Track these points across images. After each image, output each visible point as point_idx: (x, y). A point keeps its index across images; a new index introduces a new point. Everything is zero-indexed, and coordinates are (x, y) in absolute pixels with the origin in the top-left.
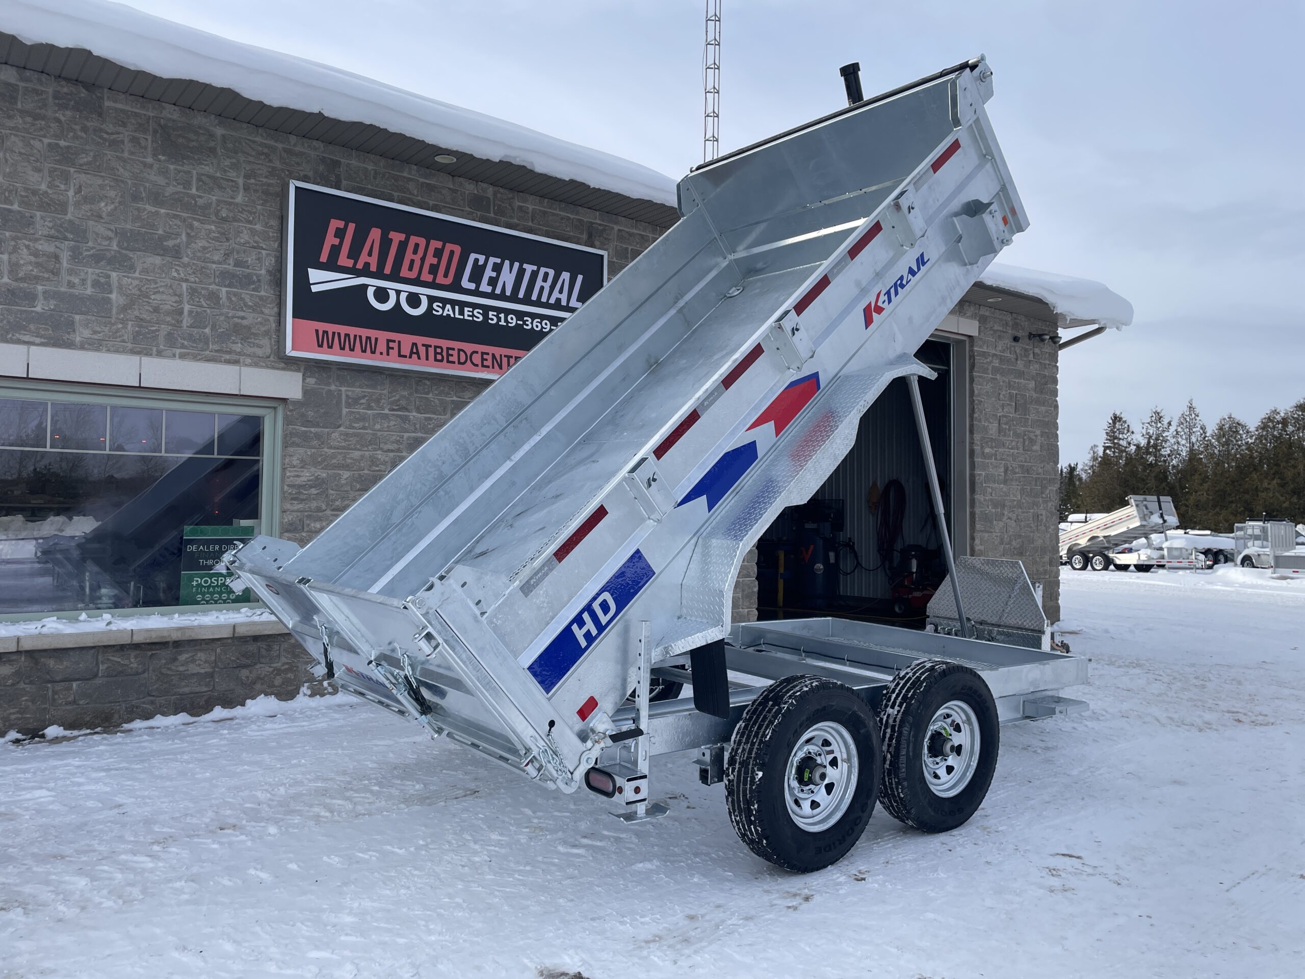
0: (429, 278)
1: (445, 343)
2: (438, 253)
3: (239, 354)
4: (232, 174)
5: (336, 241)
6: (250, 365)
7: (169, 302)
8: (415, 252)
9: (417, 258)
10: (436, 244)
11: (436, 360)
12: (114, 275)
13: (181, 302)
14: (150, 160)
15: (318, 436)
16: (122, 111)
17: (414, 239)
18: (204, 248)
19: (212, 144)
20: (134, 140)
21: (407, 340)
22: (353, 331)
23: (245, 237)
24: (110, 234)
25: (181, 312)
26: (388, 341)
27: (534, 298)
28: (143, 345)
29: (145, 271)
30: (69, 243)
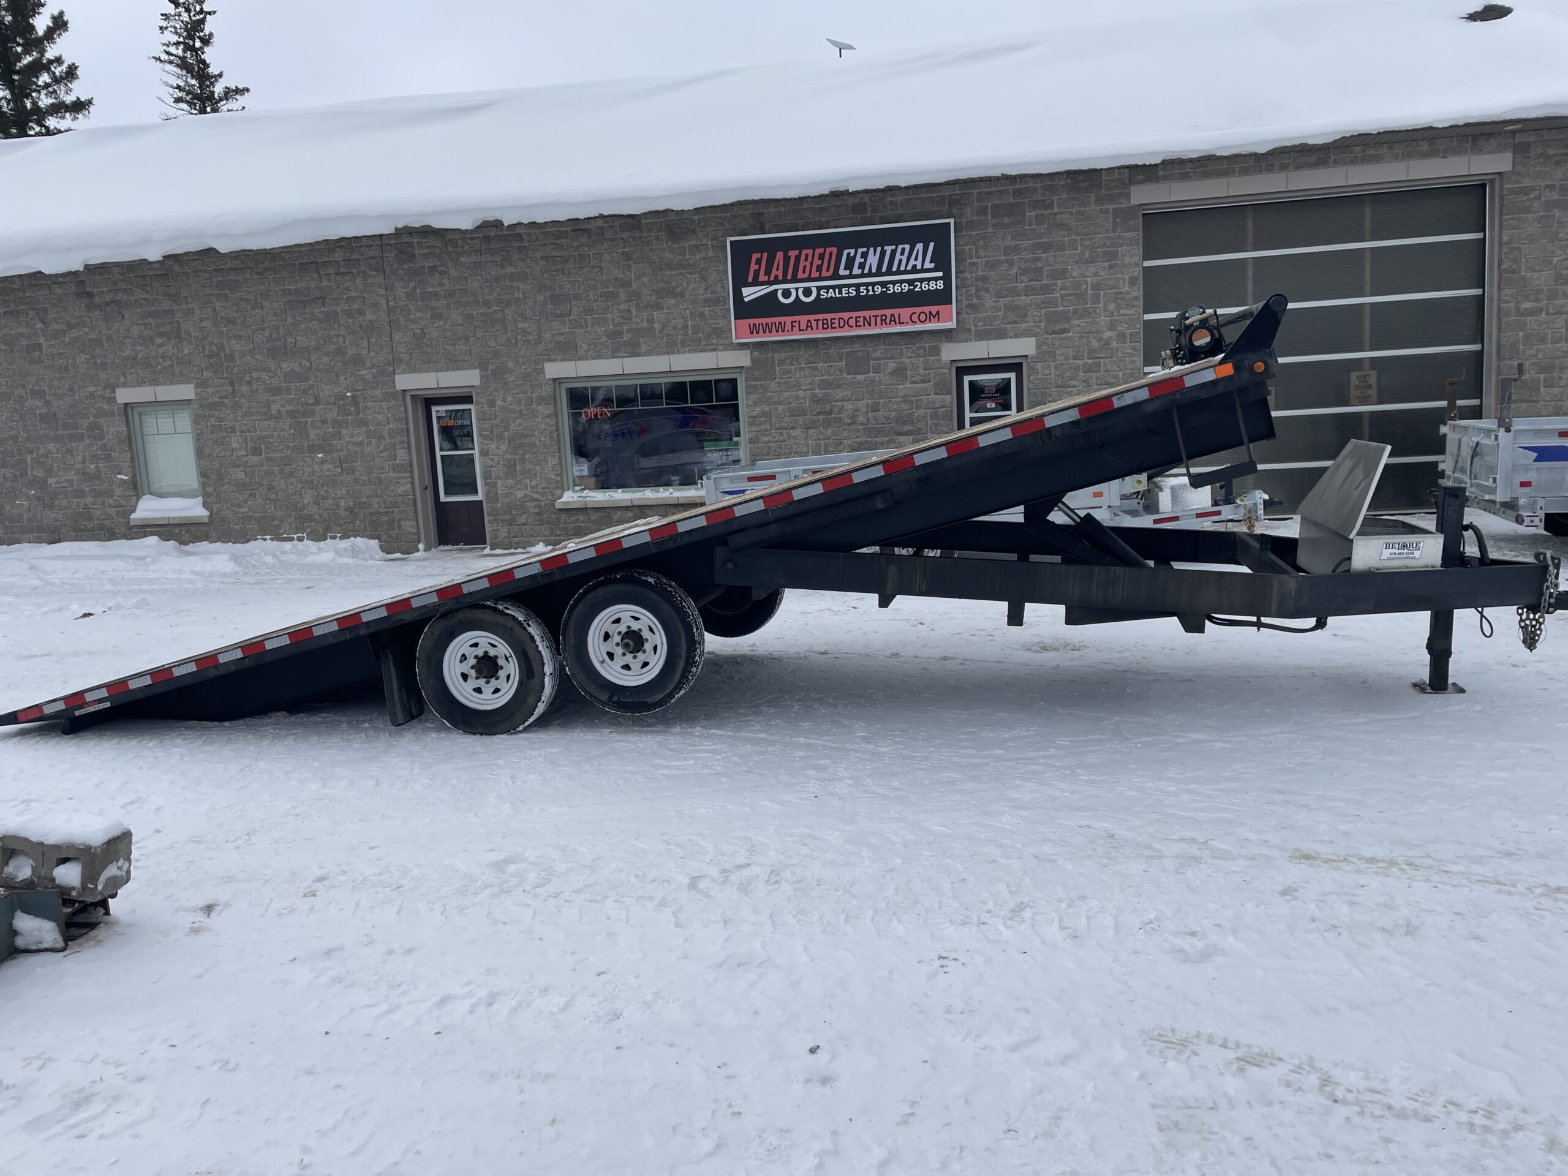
0: (817, 275)
1: (829, 316)
2: (821, 257)
3: (717, 345)
4: (705, 241)
5: (757, 267)
6: (722, 350)
7: (680, 322)
8: (806, 260)
9: (808, 264)
10: (821, 250)
11: (823, 328)
12: (655, 313)
13: (686, 321)
14: (665, 246)
15: (762, 386)
16: (650, 223)
17: (804, 252)
18: (695, 288)
19: (693, 227)
20: (657, 238)
21: (803, 319)
22: (770, 320)
23: (714, 276)
24: (650, 293)
25: (686, 327)
26: (792, 322)
27: (894, 269)
28: (671, 348)
29: (669, 308)
30: (634, 302)
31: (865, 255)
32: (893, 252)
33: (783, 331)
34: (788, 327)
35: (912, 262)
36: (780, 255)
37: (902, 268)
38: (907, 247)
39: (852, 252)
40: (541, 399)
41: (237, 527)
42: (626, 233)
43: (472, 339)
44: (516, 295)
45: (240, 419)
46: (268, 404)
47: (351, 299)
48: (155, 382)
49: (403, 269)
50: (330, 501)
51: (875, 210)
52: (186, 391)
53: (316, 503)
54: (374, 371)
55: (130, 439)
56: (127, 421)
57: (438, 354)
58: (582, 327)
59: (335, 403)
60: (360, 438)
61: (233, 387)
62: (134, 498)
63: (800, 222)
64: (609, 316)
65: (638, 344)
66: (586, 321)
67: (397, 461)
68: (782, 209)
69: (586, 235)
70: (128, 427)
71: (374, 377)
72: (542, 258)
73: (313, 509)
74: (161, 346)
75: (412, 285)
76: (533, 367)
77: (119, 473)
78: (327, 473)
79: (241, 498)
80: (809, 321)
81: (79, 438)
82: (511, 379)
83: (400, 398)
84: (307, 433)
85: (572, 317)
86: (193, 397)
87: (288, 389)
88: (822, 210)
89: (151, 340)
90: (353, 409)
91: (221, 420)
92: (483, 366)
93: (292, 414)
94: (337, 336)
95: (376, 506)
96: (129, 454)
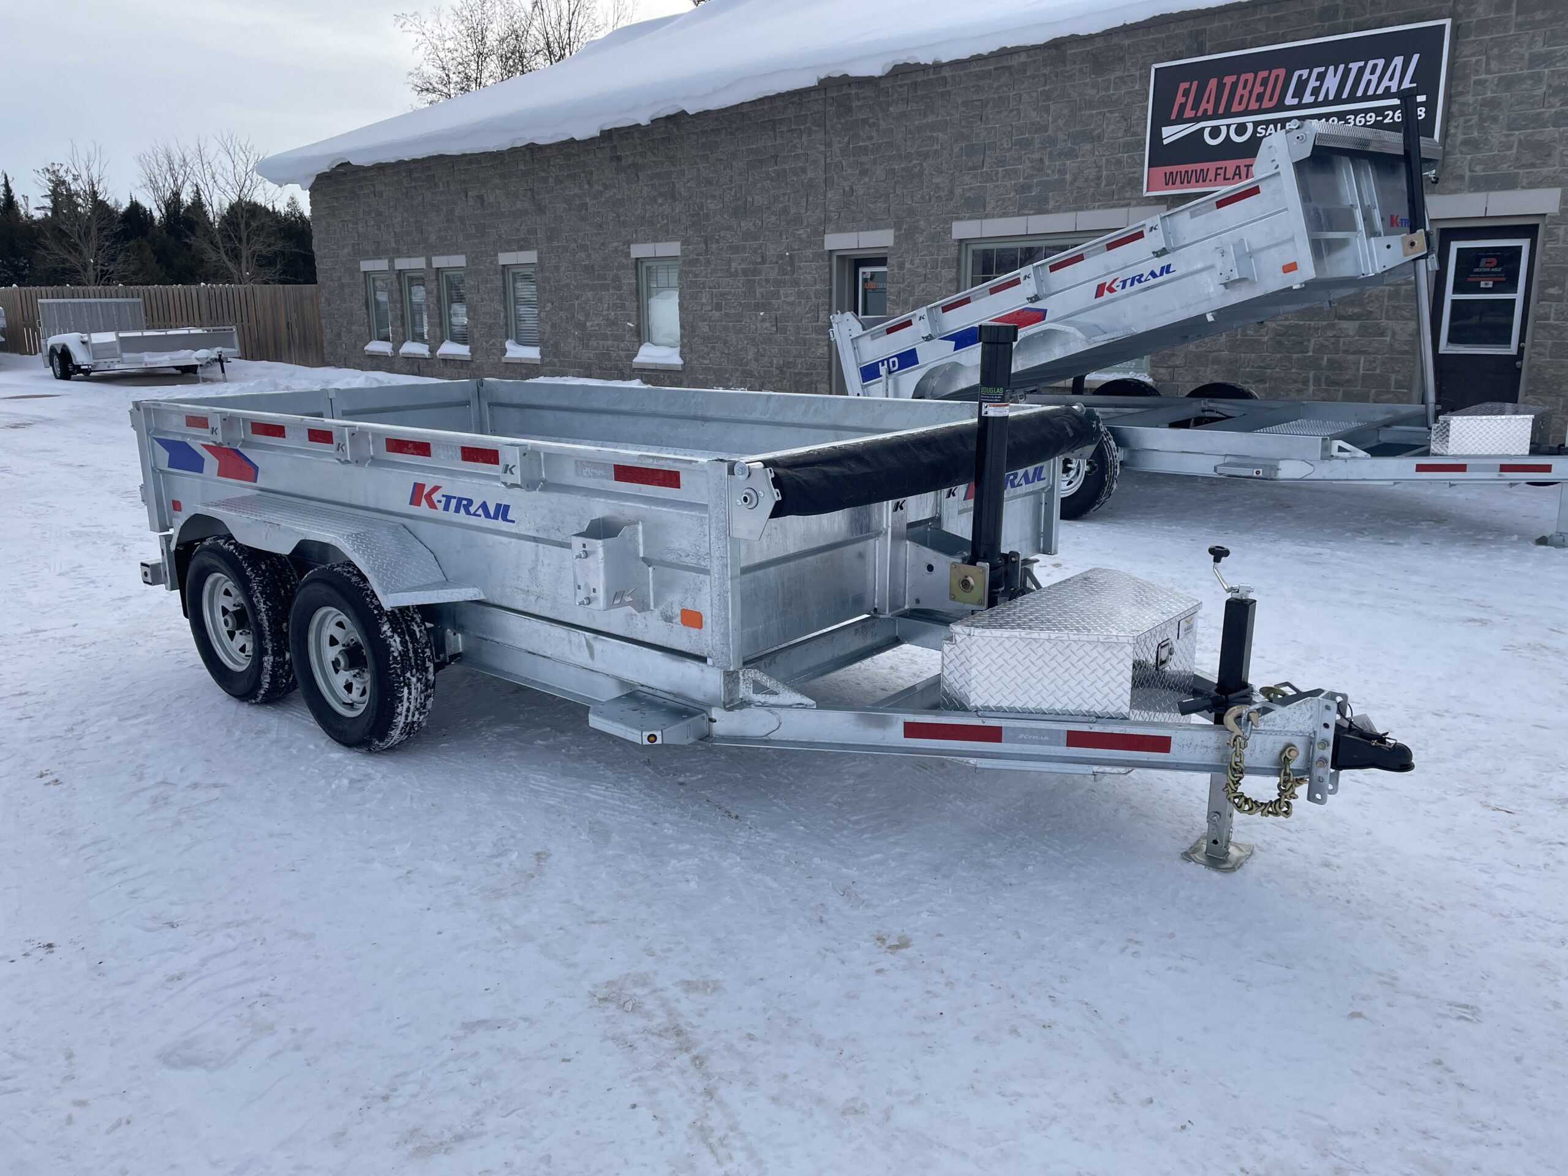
0: (1256, 106)
2: (1265, 82)
3: (1129, 199)
4: (1133, 71)
5: (1183, 100)
6: (1135, 206)
7: (1091, 172)
8: (1244, 88)
9: (1246, 93)
10: (1265, 74)
12: (1068, 162)
13: (1100, 171)
14: (1088, 80)
16: (1075, 54)
17: (1244, 77)
18: (1113, 130)
20: (1081, 70)
21: (1231, 166)
22: (1190, 167)
24: (1066, 138)
25: (1099, 178)
26: (1217, 169)
27: (1359, 94)
28: (1079, 204)
29: (1084, 156)
30: (1048, 150)
31: (1321, 77)
32: (1361, 71)
33: (1204, 181)
34: (1211, 175)
35: (1385, 83)
36: (1213, 83)
37: (1370, 92)
38: (1381, 62)
39: (1305, 73)
40: (945, 261)
41: (701, 377)
42: (1048, 68)
43: (891, 196)
44: (935, 147)
45: (709, 275)
46: (730, 261)
47: (798, 156)
48: (655, 240)
49: (840, 123)
50: (766, 359)
51: (1349, 13)
52: (673, 248)
53: (756, 360)
54: (809, 230)
55: (637, 291)
56: (637, 275)
57: (861, 212)
58: (992, 180)
59: (777, 263)
60: (792, 299)
61: (707, 246)
62: (637, 344)
63: (1249, 37)
64: (1021, 166)
65: (1046, 200)
66: (997, 173)
67: (819, 323)
68: (1229, 23)
69: (1007, 74)
70: (637, 279)
71: (808, 236)
72: (962, 103)
73: (753, 366)
74: (661, 205)
75: (846, 139)
76: (941, 226)
77: (629, 321)
78: (766, 331)
79: (705, 350)
80: (1238, 167)
81: (605, 287)
82: (921, 240)
83: (827, 258)
84: (755, 292)
85: (985, 169)
86: (679, 254)
87: (744, 247)
88: (1278, 19)
89: (654, 199)
90: (789, 268)
91: (696, 276)
92: (897, 226)
93: (745, 272)
94: (784, 195)
95: (799, 366)
96: (636, 304)
